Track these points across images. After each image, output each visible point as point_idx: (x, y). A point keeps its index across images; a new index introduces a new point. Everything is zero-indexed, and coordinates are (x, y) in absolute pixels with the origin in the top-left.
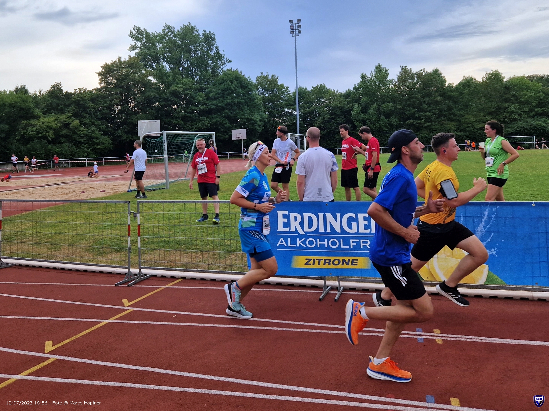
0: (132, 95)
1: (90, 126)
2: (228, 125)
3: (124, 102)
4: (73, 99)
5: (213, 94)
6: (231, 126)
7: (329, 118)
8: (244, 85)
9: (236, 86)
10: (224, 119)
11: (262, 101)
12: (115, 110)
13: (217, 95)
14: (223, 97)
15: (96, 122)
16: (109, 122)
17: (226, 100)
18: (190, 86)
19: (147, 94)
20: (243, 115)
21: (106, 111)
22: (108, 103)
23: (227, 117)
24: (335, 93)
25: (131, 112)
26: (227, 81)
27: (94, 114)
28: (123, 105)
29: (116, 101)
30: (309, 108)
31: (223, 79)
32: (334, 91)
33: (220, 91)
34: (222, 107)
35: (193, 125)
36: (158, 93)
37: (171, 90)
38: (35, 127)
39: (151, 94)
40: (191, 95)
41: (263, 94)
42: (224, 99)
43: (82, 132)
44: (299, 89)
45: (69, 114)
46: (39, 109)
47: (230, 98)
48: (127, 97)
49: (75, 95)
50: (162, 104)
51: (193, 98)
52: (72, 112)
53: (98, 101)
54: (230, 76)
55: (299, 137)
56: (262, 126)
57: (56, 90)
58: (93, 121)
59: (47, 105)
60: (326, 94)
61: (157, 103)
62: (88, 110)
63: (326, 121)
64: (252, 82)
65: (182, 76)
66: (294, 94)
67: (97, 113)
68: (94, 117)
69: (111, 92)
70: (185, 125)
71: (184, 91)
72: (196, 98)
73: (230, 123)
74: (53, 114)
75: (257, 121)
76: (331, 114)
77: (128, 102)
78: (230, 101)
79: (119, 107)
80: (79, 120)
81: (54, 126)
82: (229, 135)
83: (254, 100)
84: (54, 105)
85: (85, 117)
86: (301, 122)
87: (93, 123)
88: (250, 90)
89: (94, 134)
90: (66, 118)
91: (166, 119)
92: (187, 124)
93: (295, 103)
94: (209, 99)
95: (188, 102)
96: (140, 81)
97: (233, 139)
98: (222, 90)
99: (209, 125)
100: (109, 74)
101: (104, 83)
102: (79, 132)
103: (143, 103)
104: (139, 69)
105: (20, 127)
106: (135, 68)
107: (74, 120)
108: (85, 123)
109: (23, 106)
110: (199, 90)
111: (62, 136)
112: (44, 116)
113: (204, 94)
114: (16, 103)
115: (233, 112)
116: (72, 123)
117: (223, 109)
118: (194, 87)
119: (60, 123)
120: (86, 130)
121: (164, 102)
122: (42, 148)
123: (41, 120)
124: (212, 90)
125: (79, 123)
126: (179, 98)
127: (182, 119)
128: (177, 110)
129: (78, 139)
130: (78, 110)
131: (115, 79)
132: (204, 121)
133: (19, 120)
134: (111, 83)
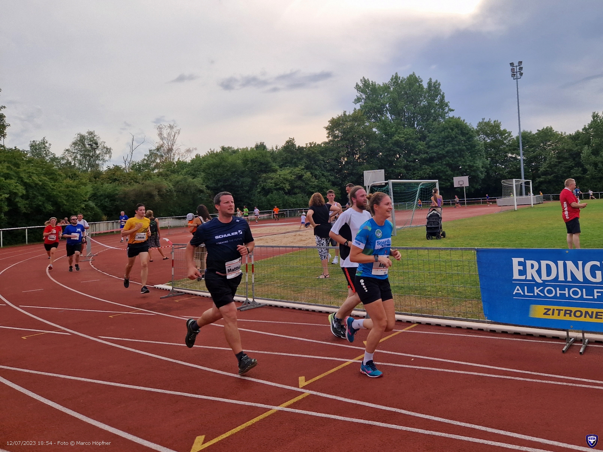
0: (357, 146)
1: (320, 177)
2: (450, 172)
3: (350, 154)
4: (305, 153)
5: (433, 142)
6: (452, 173)
7: (556, 162)
8: (465, 131)
9: (456, 133)
10: (445, 166)
11: (483, 147)
12: (342, 162)
13: (438, 143)
14: (444, 145)
15: (326, 174)
16: (337, 173)
17: (447, 147)
18: (411, 136)
19: (370, 146)
20: (464, 162)
21: (334, 163)
22: (335, 155)
23: (449, 165)
24: (562, 135)
25: (356, 163)
26: (447, 128)
27: (323, 166)
28: (349, 156)
29: (342, 153)
30: (534, 153)
31: (444, 127)
32: (562, 133)
33: (440, 139)
34: (443, 154)
35: (415, 174)
36: (380, 144)
37: (393, 140)
38: (273, 179)
39: (374, 145)
40: (413, 144)
41: (484, 139)
42: (445, 147)
43: (314, 183)
44: (522, 133)
46: (276, 163)
47: (450, 145)
48: (352, 149)
49: (306, 149)
50: (385, 154)
51: (415, 147)
52: (304, 164)
53: (326, 154)
54: (451, 124)
55: (524, 183)
56: (484, 172)
57: (290, 145)
58: (323, 172)
59: (283, 160)
60: (552, 137)
61: (381, 154)
62: (318, 163)
63: (553, 165)
64: (473, 128)
65: (404, 127)
66: (517, 138)
67: (326, 165)
68: (324, 169)
69: (337, 145)
70: (408, 173)
71: (405, 141)
72: (417, 147)
73: (452, 171)
74: (288, 167)
75: (479, 168)
76: (558, 158)
77: (354, 154)
78: (451, 148)
79: (346, 159)
80: (311, 172)
81: (290, 178)
82: (451, 183)
83: (475, 146)
84: (289, 159)
85: (316, 169)
86: (526, 167)
87: (323, 175)
88: (472, 137)
89: (324, 185)
90: (299, 171)
91: (389, 168)
92: (409, 173)
93: (519, 147)
94: (429, 147)
95: (410, 151)
96: (364, 134)
97: (455, 186)
98: (443, 138)
99: (431, 173)
100: (336, 127)
101: (331, 137)
102: (310, 183)
103: (367, 154)
104: (363, 122)
105: (261, 180)
106: (359, 121)
107: (306, 172)
108: (316, 174)
109: (262, 161)
110: (420, 139)
111: (297, 187)
112: (280, 169)
113: (425, 142)
114: (256, 158)
115: (454, 159)
116: (305, 175)
117: (444, 156)
118: (414, 136)
119: (294, 175)
120: (317, 181)
121: (387, 152)
122: (280, 198)
123: (278, 173)
124: (433, 138)
125: (311, 175)
126: (401, 147)
127: (404, 168)
128: (399, 159)
129: (310, 190)
130: (310, 163)
131: (341, 132)
132: (426, 169)
133: (259, 174)
134: (338, 137)
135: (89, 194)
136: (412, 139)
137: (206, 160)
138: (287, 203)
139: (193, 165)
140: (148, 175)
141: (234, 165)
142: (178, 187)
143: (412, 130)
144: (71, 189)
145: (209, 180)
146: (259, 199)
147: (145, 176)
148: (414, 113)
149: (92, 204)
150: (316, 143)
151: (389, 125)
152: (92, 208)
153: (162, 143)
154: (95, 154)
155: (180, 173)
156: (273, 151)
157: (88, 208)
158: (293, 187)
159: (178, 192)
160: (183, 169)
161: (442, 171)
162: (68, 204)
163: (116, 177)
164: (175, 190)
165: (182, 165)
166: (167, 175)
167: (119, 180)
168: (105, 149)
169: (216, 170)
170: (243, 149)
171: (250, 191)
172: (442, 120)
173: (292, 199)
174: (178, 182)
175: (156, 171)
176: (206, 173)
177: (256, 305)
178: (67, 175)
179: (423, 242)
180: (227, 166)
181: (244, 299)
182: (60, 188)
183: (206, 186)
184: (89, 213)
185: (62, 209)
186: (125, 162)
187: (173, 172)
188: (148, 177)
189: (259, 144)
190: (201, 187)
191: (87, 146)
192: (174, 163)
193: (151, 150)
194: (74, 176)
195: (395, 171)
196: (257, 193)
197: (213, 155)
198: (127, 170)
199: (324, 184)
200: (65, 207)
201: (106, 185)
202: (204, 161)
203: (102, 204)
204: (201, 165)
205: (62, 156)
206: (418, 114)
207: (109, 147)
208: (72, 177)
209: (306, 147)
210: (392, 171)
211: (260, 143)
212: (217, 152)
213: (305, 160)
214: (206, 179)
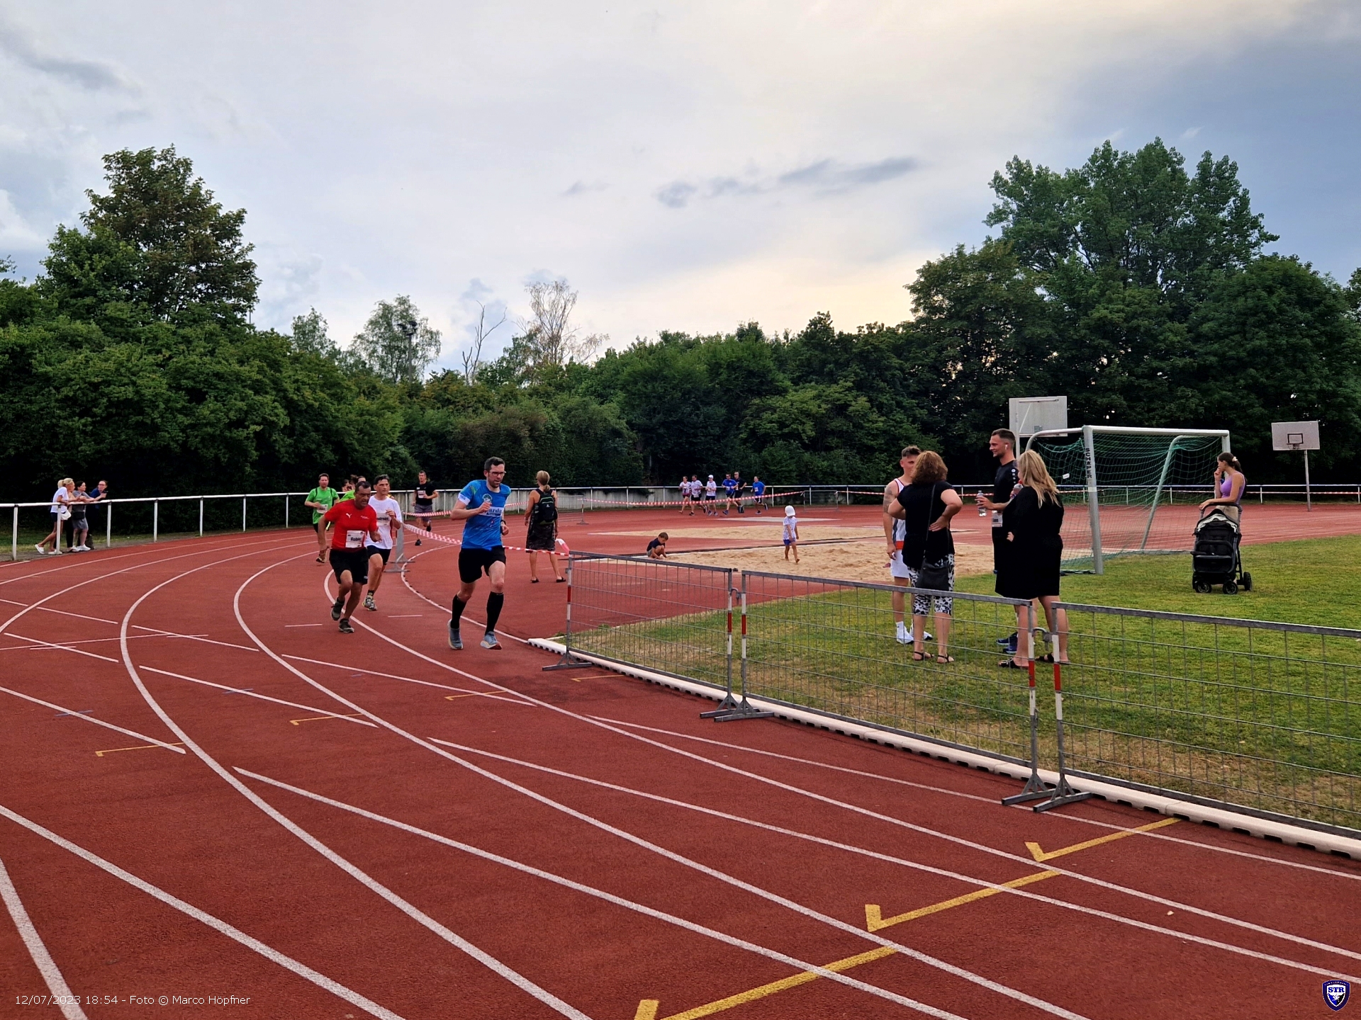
0: (991, 334)
1: (892, 412)
2: (1259, 410)
3: (971, 354)
4: (854, 350)
5: (1211, 324)
6: (1267, 412)
8: (1309, 295)
9: (1283, 301)
10: (1245, 392)
12: (950, 373)
13: (1225, 328)
14: (1243, 333)
15: (907, 402)
16: (935, 401)
17: (1251, 340)
18: (1144, 307)
19: (1027, 332)
20: (1307, 382)
21: (928, 375)
22: (933, 355)
23: (1254, 387)
25: (987, 378)
26: (1252, 287)
27: (901, 384)
28: (967, 360)
29: (951, 351)
31: (1244, 283)
33: (1234, 317)
34: (1239, 359)
36: (1054, 328)
37: (1092, 319)
38: (775, 411)
39: (1038, 331)
40: (1148, 330)
42: (1246, 340)
43: (875, 425)
45: (845, 384)
46: (784, 372)
47: (1262, 333)
48: (978, 340)
49: (858, 340)
50: (1068, 355)
51: (1154, 338)
52: (853, 378)
53: (909, 352)
54: (1265, 274)
57: (819, 330)
58: (899, 398)
59: (802, 365)
61: (1055, 354)
62: (888, 374)
64: (1337, 287)
65: (1125, 283)
67: (906, 379)
68: (901, 389)
69: (939, 330)
70: (1132, 408)
71: (1125, 320)
72: (1161, 338)
73: (1263, 406)
74: (813, 384)
77: (981, 353)
78: (1265, 342)
79: (959, 367)
80: (869, 397)
81: (814, 410)
82: (1262, 439)
83: (1342, 338)
84: (816, 363)
85: (881, 391)
87: (899, 404)
88: (1332, 311)
89: (901, 430)
90: (840, 393)
91: (1077, 393)
92: (1135, 406)
94: (1198, 338)
95: (1140, 350)
96: (1011, 301)
97: (1275, 449)
98: (1240, 314)
99: (1201, 410)
100: (938, 286)
101: (924, 310)
102: (867, 425)
103: (1017, 353)
104: (1009, 271)
105: (748, 412)
106: (999, 269)
107: (858, 396)
108: (882, 403)
109: (753, 366)
110: (1171, 317)
111: (833, 433)
112: (794, 387)
113: (1185, 325)
114: (739, 359)
115: (1273, 373)
116: (853, 403)
117: (1242, 365)
118: (1154, 308)
119: (826, 402)
120: (883, 419)
121: (1072, 349)
122: (792, 458)
123: (789, 397)
124: (1210, 316)
125: (868, 405)
126: (1115, 339)
127: (1121, 394)
128: (1107, 370)
129: (866, 441)
130: (867, 374)
131: (949, 299)
132: (1187, 398)
133: (746, 398)
134: (940, 309)
135: (398, 430)
136: (1146, 314)
137: (628, 363)
138: (808, 470)
139: (601, 373)
140: (511, 392)
141: (689, 375)
142: (570, 422)
143: (1147, 291)
144: (367, 417)
145: (633, 407)
146: (743, 459)
147: (505, 395)
148: (1154, 248)
149: (403, 451)
150: (883, 325)
151: (1082, 279)
152: (404, 461)
153: (539, 323)
154: (410, 345)
155: (573, 391)
156: (779, 344)
157: (395, 460)
158: (823, 432)
159: (568, 432)
160: (580, 381)
161: (1236, 404)
162: (361, 450)
163: (449, 396)
164: (563, 429)
165: (577, 372)
166: (548, 395)
167: (454, 402)
168: (429, 336)
169: (650, 387)
170: (710, 338)
171: (724, 437)
172: (1240, 266)
173: (820, 462)
174: (569, 411)
175: (525, 385)
176: (628, 391)
177: (749, 711)
178: (360, 388)
179: (1183, 597)
180: (674, 377)
181: (723, 695)
182: (350, 415)
183: (627, 423)
184: (398, 470)
185: (350, 458)
186: (466, 363)
187: (560, 388)
188: (511, 397)
189: (747, 327)
190: (616, 424)
191: (396, 328)
192: (561, 369)
193: (517, 338)
194: (372, 391)
195: (1095, 402)
196: (738, 442)
197: (642, 351)
198: (470, 382)
199: (901, 427)
200: (356, 455)
201: (430, 412)
202: (624, 365)
203: (421, 452)
204: (618, 373)
205: (350, 349)
206: (1168, 249)
207: (434, 330)
208: (369, 392)
209: (860, 335)
210: (1088, 400)
211: (750, 325)
212: (651, 345)
213: (854, 367)
214: (628, 406)
